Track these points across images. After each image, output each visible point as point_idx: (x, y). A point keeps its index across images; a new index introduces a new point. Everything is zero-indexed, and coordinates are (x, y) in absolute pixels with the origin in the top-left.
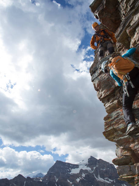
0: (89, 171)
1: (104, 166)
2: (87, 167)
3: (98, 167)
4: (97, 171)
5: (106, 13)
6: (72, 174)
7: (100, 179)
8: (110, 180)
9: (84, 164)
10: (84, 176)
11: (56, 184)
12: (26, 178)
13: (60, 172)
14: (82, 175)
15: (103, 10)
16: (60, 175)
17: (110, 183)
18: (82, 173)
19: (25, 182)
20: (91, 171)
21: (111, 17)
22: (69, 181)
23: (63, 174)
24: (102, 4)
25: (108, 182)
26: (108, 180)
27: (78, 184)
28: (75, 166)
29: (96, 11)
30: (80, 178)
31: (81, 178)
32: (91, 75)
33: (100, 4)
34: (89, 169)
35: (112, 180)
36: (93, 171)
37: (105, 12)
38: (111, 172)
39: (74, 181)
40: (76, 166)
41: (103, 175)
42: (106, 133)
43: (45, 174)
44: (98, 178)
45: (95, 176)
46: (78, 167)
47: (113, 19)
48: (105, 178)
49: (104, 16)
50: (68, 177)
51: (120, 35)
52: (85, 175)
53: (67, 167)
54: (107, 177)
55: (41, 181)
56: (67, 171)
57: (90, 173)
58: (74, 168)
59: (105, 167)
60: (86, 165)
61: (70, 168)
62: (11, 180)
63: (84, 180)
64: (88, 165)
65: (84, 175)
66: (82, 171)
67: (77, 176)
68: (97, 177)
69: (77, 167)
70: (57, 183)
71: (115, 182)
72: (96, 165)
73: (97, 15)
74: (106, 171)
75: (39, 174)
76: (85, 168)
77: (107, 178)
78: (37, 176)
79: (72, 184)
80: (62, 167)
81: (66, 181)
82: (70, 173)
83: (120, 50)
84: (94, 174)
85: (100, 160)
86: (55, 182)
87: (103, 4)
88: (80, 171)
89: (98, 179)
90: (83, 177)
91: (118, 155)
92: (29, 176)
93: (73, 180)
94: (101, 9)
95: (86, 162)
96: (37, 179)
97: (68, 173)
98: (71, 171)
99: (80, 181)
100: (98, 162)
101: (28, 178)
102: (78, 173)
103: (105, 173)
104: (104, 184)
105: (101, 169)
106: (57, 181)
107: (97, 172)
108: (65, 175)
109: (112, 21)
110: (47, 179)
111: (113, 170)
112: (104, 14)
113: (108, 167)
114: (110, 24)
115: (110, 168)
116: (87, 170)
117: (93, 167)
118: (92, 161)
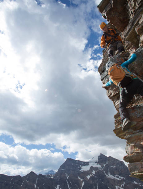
0: (99, 168)
1: (114, 163)
2: (97, 164)
3: (108, 164)
5: (114, 13)
6: (82, 172)
7: (110, 176)
8: (120, 177)
9: (94, 161)
10: (94, 173)
11: (67, 181)
12: (38, 175)
13: (71, 169)
14: (93, 172)
15: (111, 10)
16: (70, 172)
17: (120, 180)
18: (92, 170)
19: (37, 179)
20: (101, 168)
21: (119, 16)
22: (79, 178)
24: (109, 4)
25: (118, 179)
26: (118, 178)
27: (88, 181)
28: (85, 164)
29: (104, 11)
30: (90, 175)
32: (101, 74)
33: (108, 4)
34: (99, 166)
35: (122, 177)
36: (104, 168)
37: (113, 12)
38: (121, 170)
40: (87, 164)
41: (113, 172)
42: (117, 131)
43: (56, 171)
45: (105, 173)
46: (89, 165)
47: (121, 18)
48: (115, 175)
50: (79, 174)
51: (129, 34)
52: (95, 172)
53: (78, 165)
54: (117, 174)
55: (53, 178)
56: (78, 168)
57: (100, 170)
58: (85, 166)
59: (115, 165)
60: (96, 163)
61: (80, 166)
62: (23, 177)
63: (94, 177)
64: (97, 163)
65: (94, 172)
66: (92, 168)
67: (87, 173)
68: (107, 174)
70: (68, 180)
71: (125, 179)
72: (106, 162)
73: (105, 15)
74: (116, 168)
75: (50, 171)
76: (95, 165)
77: (117, 175)
78: (48, 173)
79: (82, 182)
80: (72, 164)
81: (77, 178)
82: (81, 170)
83: (128, 49)
84: (105, 172)
85: (110, 157)
86: (66, 179)
87: (111, 4)
89: (108, 176)
90: (94, 174)
91: (127, 152)
92: (41, 173)
93: (84, 177)
94: (109, 8)
95: (96, 159)
96: (48, 176)
97: (78, 170)
99: (90, 178)
100: (108, 160)
101: (40, 175)
102: (88, 171)
103: (115, 170)
104: (114, 181)
105: (111, 166)
106: (67, 178)
107: (107, 169)
108: (76, 172)
109: (120, 20)
110: (58, 176)
111: (123, 167)
112: (113, 13)
113: (118, 164)
114: (118, 24)
115: (120, 165)
116: (97, 167)
117: (103, 164)
118: (101, 158)
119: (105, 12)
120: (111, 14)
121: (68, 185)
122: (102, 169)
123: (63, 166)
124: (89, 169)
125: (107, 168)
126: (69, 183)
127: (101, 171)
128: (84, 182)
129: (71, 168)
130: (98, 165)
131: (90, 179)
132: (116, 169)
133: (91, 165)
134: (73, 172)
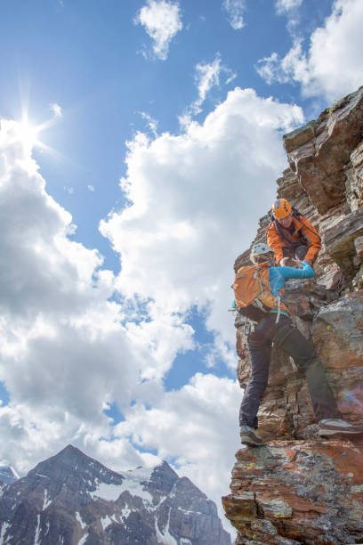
0: (145, 503)
1: (190, 503)
2: (144, 490)
3: (172, 499)
4: (168, 512)
5: (317, 169)
6: (95, 499)
7: (166, 537)
9: (140, 478)
10: (127, 516)
11: (39, 516)
13: (65, 482)
14: (123, 510)
15: (310, 159)
16: (60, 489)
18: (123, 506)
20: (151, 506)
21: (324, 179)
22: (79, 518)
23: (70, 492)
24: (311, 145)
27: (101, 534)
28: (112, 478)
29: (296, 153)
30: (113, 517)
31: (117, 518)
33: (308, 142)
34: (147, 497)
36: (158, 506)
37: (315, 166)
38: (202, 525)
39: (94, 523)
40: (116, 479)
41: (180, 528)
42: (231, 504)
44: (163, 534)
45: (156, 523)
46: (120, 483)
47: (329, 186)
48: (181, 539)
49: (309, 171)
50: (82, 505)
52: (129, 511)
53: (91, 474)
54: (189, 538)
56: (87, 486)
57: (145, 511)
58: (109, 483)
59: (192, 507)
60: (142, 484)
61: (96, 479)
63: (123, 526)
64: (148, 486)
65: (126, 512)
66: (125, 497)
67: (105, 508)
68: (161, 530)
69: (118, 480)
70: (44, 515)
72: (169, 490)
73: (294, 163)
74: (191, 517)
76: (138, 491)
77: (186, 541)
79: (83, 532)
81: (71, 516)
82: (92, 494)
84: (157, 519)
85: (186, 479)
86: (39, 509)
87: (314, 146)
88: (120, 497)
89: (162, 537)
90: (124, 518)
93: (88, 519)
94: (307, 153)
95: (147, 476)
97: (85, 492)
98: (95, 489)
99: (109, 526)
100: (178, 486)
102: (112, 501)
103: (186, 523)
105: (180, 508)
106: (45, 506)
107: (165, 513)
108: (77, 495)
109: (324, 189)
110: (19, 493)
111: (209, 521)
112: (312, 168)
113: (199, 507)
114: (317, 193)
115: (204, 513)
116: (141, 499)
117: (160, 494)
118: (162, 476)
119: (298, 156)
120: (308, 168)
121: (37, 530)
122: (153, 510)
123: (48, 466)
124: (115, 498)
125: (168, 508)
126: (43, 526)
127: (148, 515)
128: (86, 536)
129: (68, 478)
130: (147, 493)
131: (107, 530)
132: (190, 521)
133: (126, 486)
134: (68, 493)
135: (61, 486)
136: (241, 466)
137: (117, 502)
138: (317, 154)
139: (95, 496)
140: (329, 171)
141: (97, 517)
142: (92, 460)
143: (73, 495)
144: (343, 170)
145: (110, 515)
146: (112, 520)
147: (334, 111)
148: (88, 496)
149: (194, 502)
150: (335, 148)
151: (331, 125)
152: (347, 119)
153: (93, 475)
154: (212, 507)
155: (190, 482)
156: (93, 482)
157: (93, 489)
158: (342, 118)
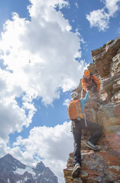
0: (33, 176)
1: (49, 176)
2: (33, 171)
3: (42, 175)
4: (40, 179)
5: (101, 62)
6: (15, 174)
10: (26, 180)
13: (5, 167)
14: (25, 179)
15: (99, 59)
16: (3, 170)
18: (25, 176)
21: (103, 66)
22: (9, 181)
23: (7, 171)
24: (100, 55)
28: (22, 166)
30: (21, 181)
31: (23, 181)
34: (34, 174)
36: (37, 177)
37: (101, 61)
40: (24, 167)
42: (67, 172)
46: (25, 169)
47: (105, 68)
52: (27, 179)
56: (13, 169)
57: (33, 179)
58: (21, 168)
59: (49, 178)
60: (32, 169)
61: (17, 167)
65: (26, 179)
66: (26, 174)
67: (20, 177)
72: (42, 172)
73: (94, 60)
74: (48, 182)
80: (10, 162)
81: (6, 180)
82: (14, 172)
87: (101, 55)
88: (24, 173)
90: (25, 181)
94: (99, 57)
98: (16, 170)
100: (45, 170)
102: (21, 175)
105: (45, 178)
108: (9, 172)
109: (103, 69)
112: (100, 62)
113: (52, 178)
114: (101, 71)
115: (53, 180)
116: (32, 174)
117: (38, 173)
118: (39, 166)
119: (95, 58)
120: (98, 62)
122: (35, 178)
124: (22, 173)
129: (6, 165)
133: (27, 169)
134: (6, 171)
135: (4, 169)
136: (71, 158)
137: (23, 175)
138: (102, 58)
139: (15, 173)
140: (105, 63)
141: (15, 180)
142: (16, 159)
143: (7, 172)
144: (109, 64)
145: (20, 180)
146: (20, 182)
147: (108, 45)
148: (13, 173)
149: (50, 176)
150: (108, 56)
151: (107, 48)
152: (112, 47)
153: (16, 165)
154: (56, 178)
155: (49, 169)
156: (15, 168)
157: (15, 170)
158: (111, 46)
